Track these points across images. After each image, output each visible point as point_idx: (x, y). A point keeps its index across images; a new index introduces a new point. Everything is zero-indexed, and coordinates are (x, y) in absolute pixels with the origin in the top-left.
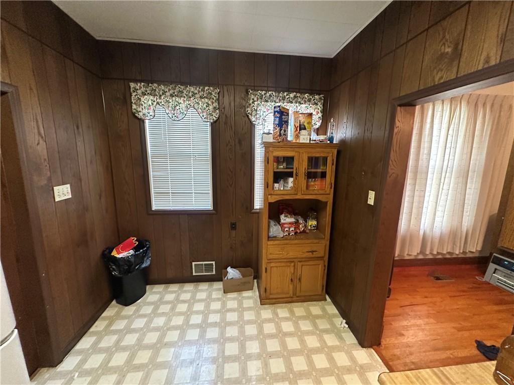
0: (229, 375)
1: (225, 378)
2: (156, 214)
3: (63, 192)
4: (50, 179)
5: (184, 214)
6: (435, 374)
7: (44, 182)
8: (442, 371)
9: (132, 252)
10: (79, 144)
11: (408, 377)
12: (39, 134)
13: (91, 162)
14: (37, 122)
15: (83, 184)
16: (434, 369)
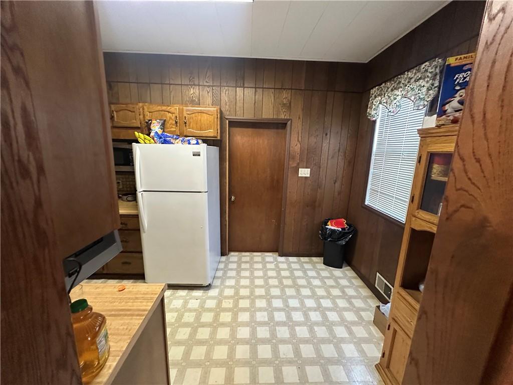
0: (279, 331)
1: (277, 327)
2: (366, 209)
3: (304, 172)
4: (298, 164)
5: (383, 217)
6: (144, 310)
7: (295, 165)
8: (143, 316)
9: (340, 229)
10: (324, 145)
11: (156, 294)
12: (298, 140)
13: (333, 157)
14: (298, 134)
15: (321, 171)
16: (147, 312)
